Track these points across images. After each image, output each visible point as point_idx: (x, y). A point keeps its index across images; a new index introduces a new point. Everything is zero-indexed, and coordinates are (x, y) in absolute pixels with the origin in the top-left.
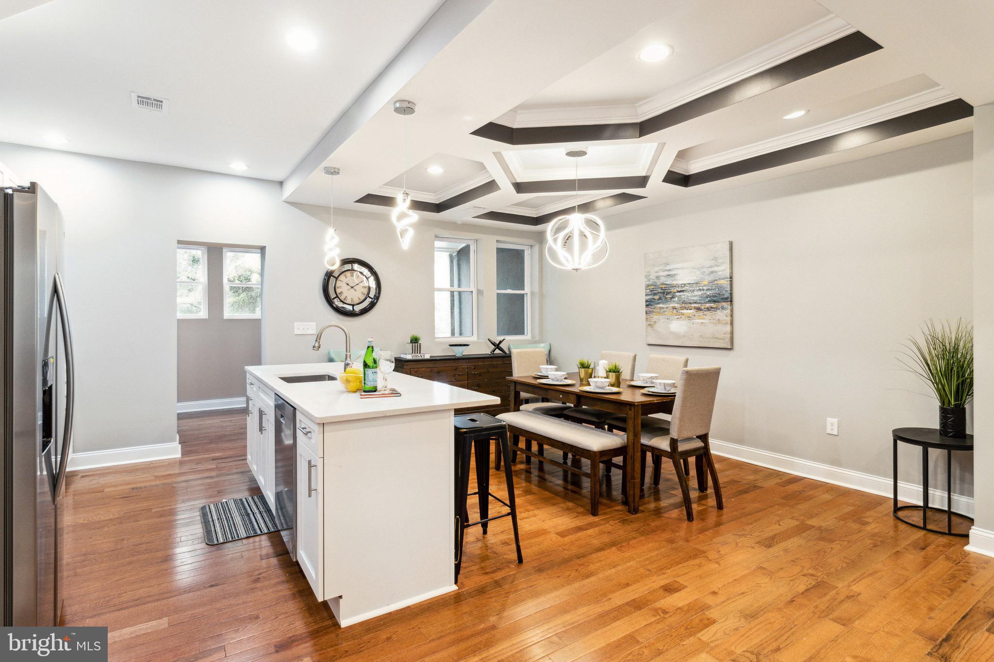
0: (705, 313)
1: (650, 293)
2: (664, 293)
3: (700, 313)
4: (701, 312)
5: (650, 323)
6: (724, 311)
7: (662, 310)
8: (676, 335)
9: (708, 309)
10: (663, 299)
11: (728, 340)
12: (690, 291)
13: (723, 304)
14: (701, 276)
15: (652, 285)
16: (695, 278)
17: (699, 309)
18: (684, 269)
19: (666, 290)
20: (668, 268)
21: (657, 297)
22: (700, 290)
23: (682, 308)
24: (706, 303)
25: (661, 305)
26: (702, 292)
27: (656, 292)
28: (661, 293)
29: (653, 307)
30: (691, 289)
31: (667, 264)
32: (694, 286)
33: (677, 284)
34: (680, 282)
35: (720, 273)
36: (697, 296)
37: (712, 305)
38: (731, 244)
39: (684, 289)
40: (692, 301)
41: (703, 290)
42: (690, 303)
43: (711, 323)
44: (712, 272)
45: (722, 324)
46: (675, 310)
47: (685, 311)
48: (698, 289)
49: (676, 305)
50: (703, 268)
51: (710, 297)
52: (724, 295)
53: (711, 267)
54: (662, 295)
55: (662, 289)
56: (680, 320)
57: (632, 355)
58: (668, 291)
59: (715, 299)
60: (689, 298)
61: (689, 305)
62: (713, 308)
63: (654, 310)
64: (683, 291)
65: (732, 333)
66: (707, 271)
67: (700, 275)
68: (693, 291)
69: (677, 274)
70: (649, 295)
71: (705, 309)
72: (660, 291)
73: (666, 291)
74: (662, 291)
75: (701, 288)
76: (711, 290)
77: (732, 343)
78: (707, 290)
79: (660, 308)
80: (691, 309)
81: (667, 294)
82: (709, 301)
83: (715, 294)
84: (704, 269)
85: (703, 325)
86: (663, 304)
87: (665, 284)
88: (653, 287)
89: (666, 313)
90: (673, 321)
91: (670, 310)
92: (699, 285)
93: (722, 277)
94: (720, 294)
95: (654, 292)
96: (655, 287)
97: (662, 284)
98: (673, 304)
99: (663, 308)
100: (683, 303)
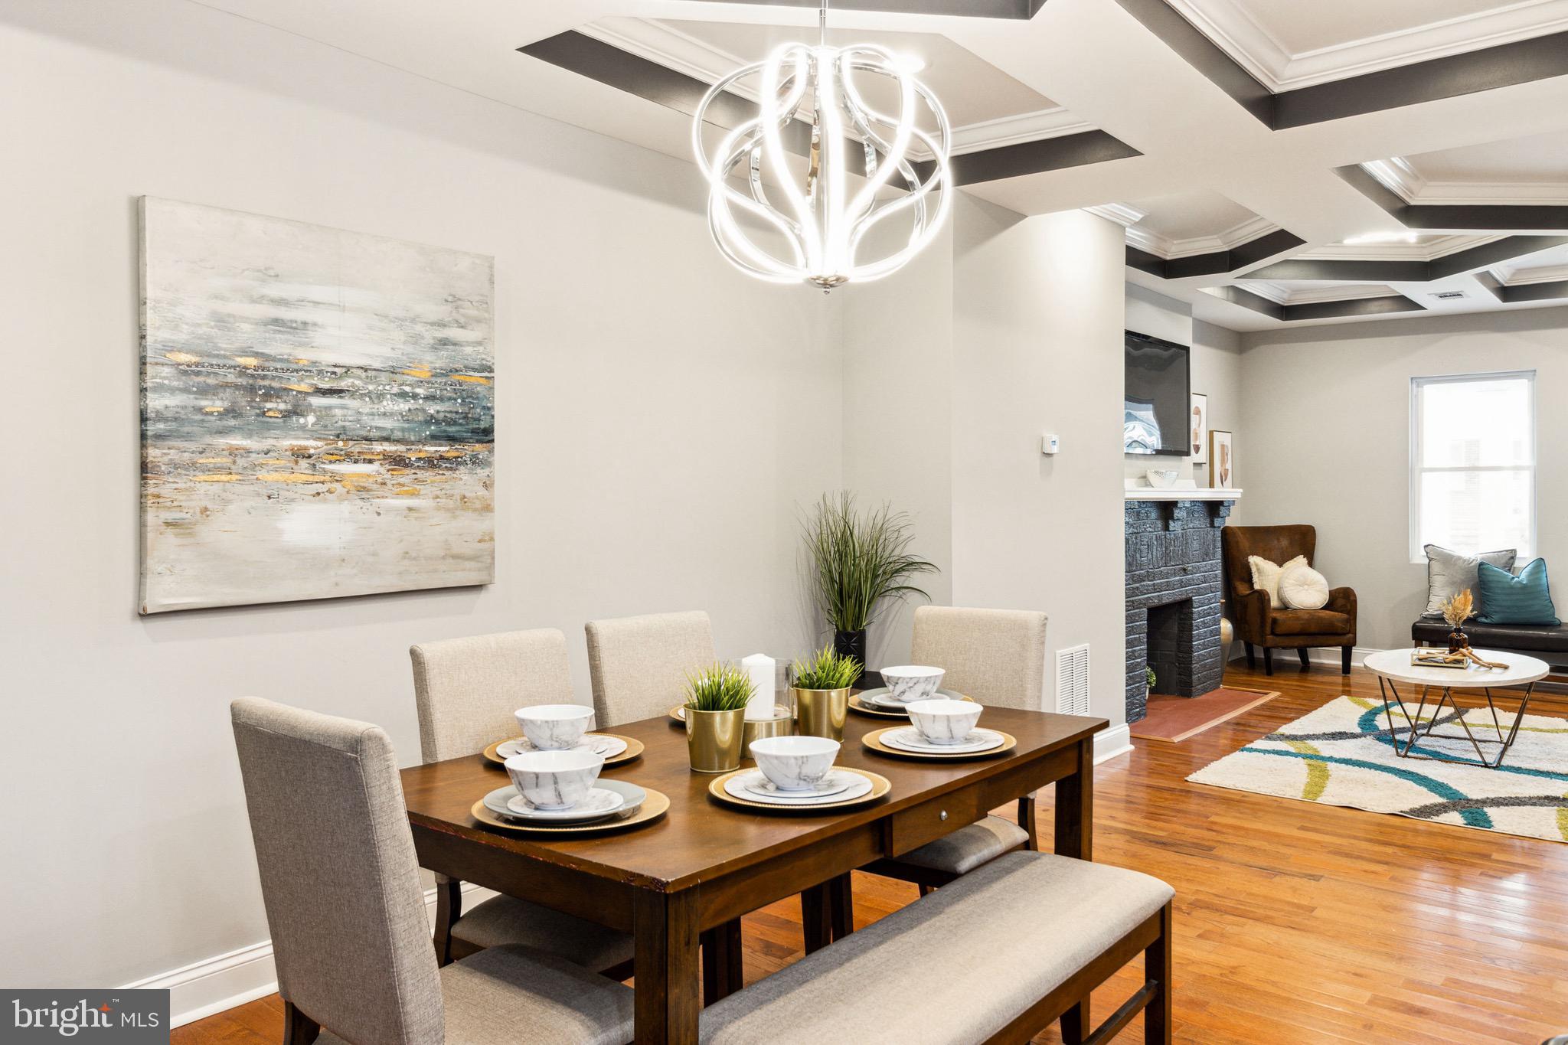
0: (421, 474)
1: (175, 384)
2: (252, 390)
3: (406, 477)
4: (408, 471)
5: (171, 516)
6: (479, 470)
8: (307, 560)
9: (431, 463)
10: (251, 414)
12: (369, 394)
13: (478, 447)
14: (410, 349)
15: (186, 349)
16: (386, 351)
17: (398, 462)
18: (343, 308)
19: (264, 377)
20: (274, 290)
21: (215, 405)
22: (403, 395)
23: (332, 457)
24: (425, 442)
25: (237, 441)
26: (411, 404)
27: (211, 381)
28: (237, 387)
29: (193, 446)
30: (371, 387)
31: (270, 276)
32: (383, 378)
33: (314, 363)
34: (328, 358)
35: (468, 350)
36: (392, 414)
37: (443, 450)
39: (343, 384)
40: (374, 434)
41: (415, 396)
42: (367, 439)
43: (438, 508)
44: (444, 342)
45: (475, 510)
46: (304, 464)
47: (347, 468)
48: (395, 390)
49: (311, 443)
50: (413, 320)
51: (438, 422)
52: (479, 420)
53: (442, 325)
54: (243, 401)
55: (242, 371)
56: (325, 501)
58: (275, 384)
59: (452, 429)
60: (364, 419)
61: (365, 446)
62: (447, 459)
63: (202, 460)
64: (342, 391)
65: (494, 536)
66: (430, 335)
67: (405, 343)
68: (380, 396)
69: (315, 324)
70: (172, 390)
71: (421, 464)
72: (231, 378)
73: (266, 383)
74: (243, 381)
75: (407, 389)
76: (442, 399)
77: (493, 566)
78: (427, 398)
79: (233, 452)
80: (370, 461)
81: (267, 397)
82: (435, 438)
83: (454, 416)
84: (419, 328)
85: (414, 514)
86: (249, 435)
87: (256, 355)
88: (194, 359)
89: (262, 474)
90: (294, 505)
91: (282, 463)
92: (397, 377)
93: (471, 364)
94: (466, 418)
95: (200, 379)
96: (206, 360)
97: (245, 352)
98: (297, 438)
99: (249, 452)
100: (338, 436)
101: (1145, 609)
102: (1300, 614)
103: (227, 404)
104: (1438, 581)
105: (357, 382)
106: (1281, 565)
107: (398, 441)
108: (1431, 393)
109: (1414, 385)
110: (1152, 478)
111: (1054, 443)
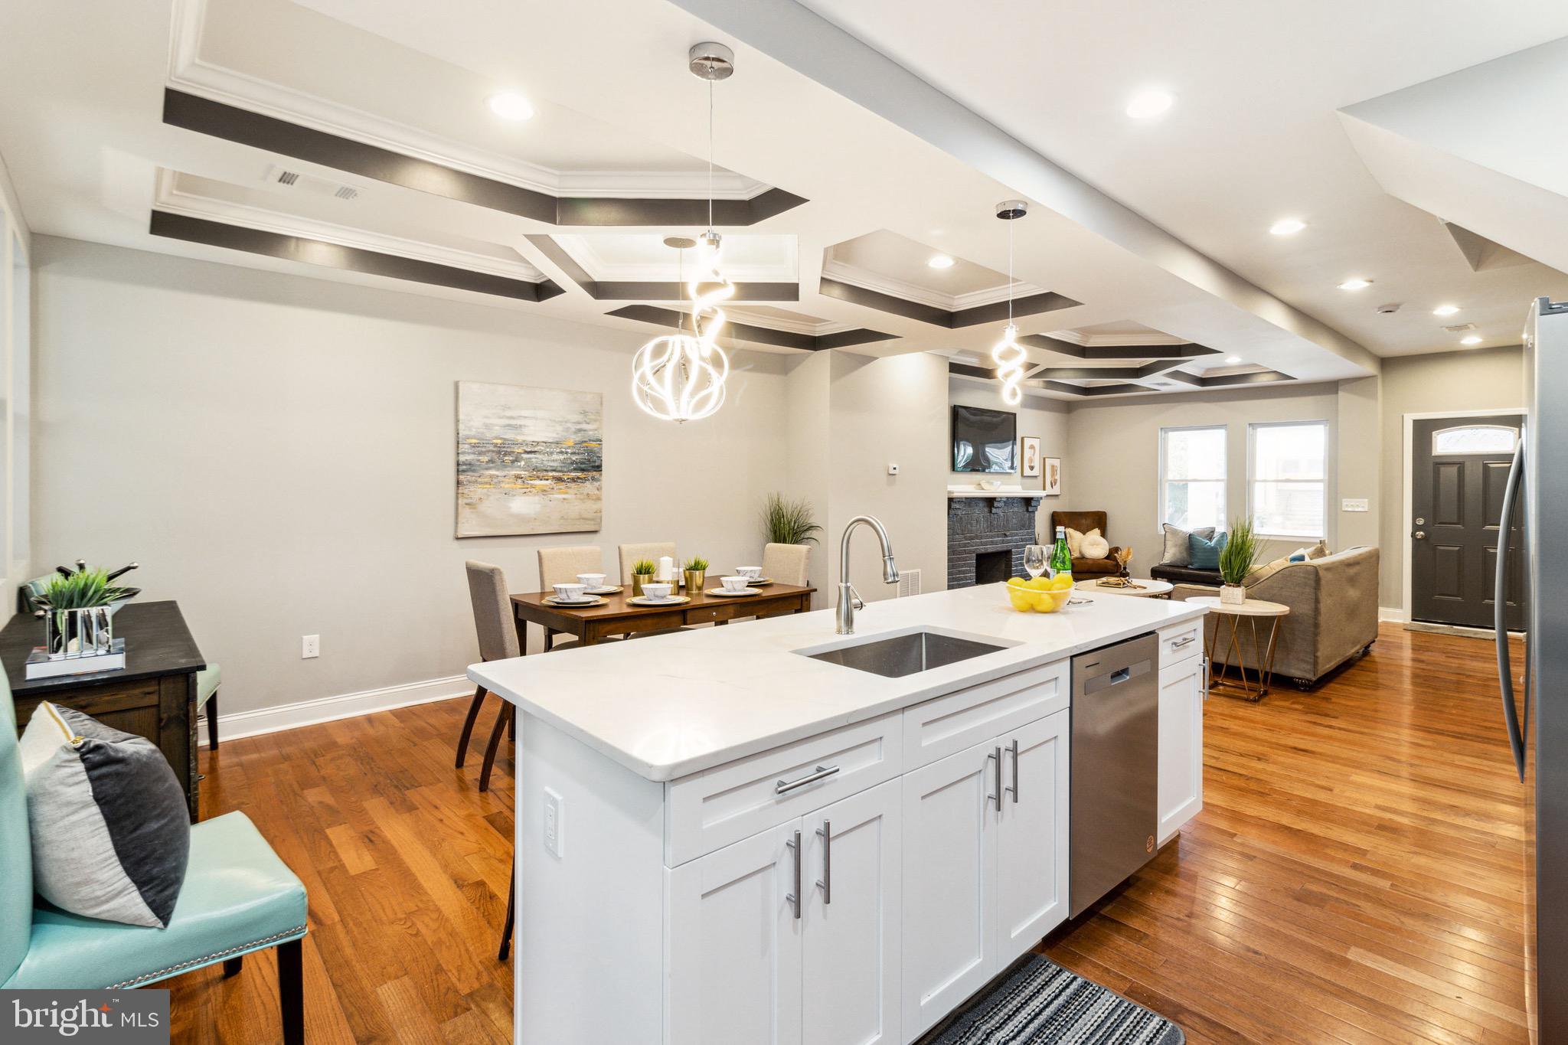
0: (569, 484)
1: (470, 451)
2: (499, 452)
3: (562, 486)
4: (563, 483)
5: (468, 501)
6: (595, 483)
7: (495, 480)
8: (521, 518)
9: (574, 480)
10: (499, 462)
11: (599, 520)
12: (547, 452)
13: (595, 473)
14: (565, 434)
15: (474, 437)
16: (554, 435)
17: (559, 480)
18: (536, 418)
19: (504, 447)
20: (508, 413)
21: (485, 458)
22: (562, 452)
23: (532, 478)
24: (571, 471)
25: (493, 472)
26: (565, 456)
27: (484, 449)
28: (493, 451)
29: (476, 474)
30: (548, 450)
31: (506, 407)
32: (553, 446)
33: (524, 441)
34: (530, 439)
35: (591, 433)
36: (556, 460)
37: (579, 474)
38: (602, 396)
39: (536, 449)
40: (549, 468)
41: (567, 453)
42: (546, 471)
43: (576, 499)
44: (580, 430)
45: (593, 499)
46: (520, 481)
47: (537, 482)
48: (558, 450)
49: (523, 472)
50: (566, 422)
51: (577, 463)
52: (595, 462)
53: (579, 423)
54: (495, 457)
55: (496, 445)
56: (528, 495)
58: (509, 450)
59: (583, 466)
60: (545, 462)
61: (545, 473)
62: (581, 479)
63: (479, 480)
64: (536, 452)
66: (573, 428)
67: (563, 431)
68: (552, 453)
69: (525, 426)
70: (469, 453)
71: (569, 480)
72: (491, 448)
73: (505, 449)
74: (496, 449)
75: (563, 450)
76: (578, 454)
78: (572, 454)
79: (491, 476)
80: (547, 480)
81: (505, 455)
82: (575, 469)
83: (584, 460)
84: (569, 425)
85: (566, 501)
86: (498, 470)
87: (501, 439)
88: (477, 441)
89: (503, 485)
90: (515, 498)
91: (511, 480)
92: (560, 446)
93: (592, 439)
94: (589, 461)
95: (479, 449)
96: (481, 442)
97: (496, 438)
98: (517, 471)
99: (498, 476)
100: (534, 470)
101: (974, 555)
102: (1088, 561)
103: (489, 458)
104: (1169, 544)
105: (542, 448)
106: (1084, 534)
107: (559, 471)
108: (1174, 437)
109: (1163, 433)
110: (984, 485)
111: (895, 469)
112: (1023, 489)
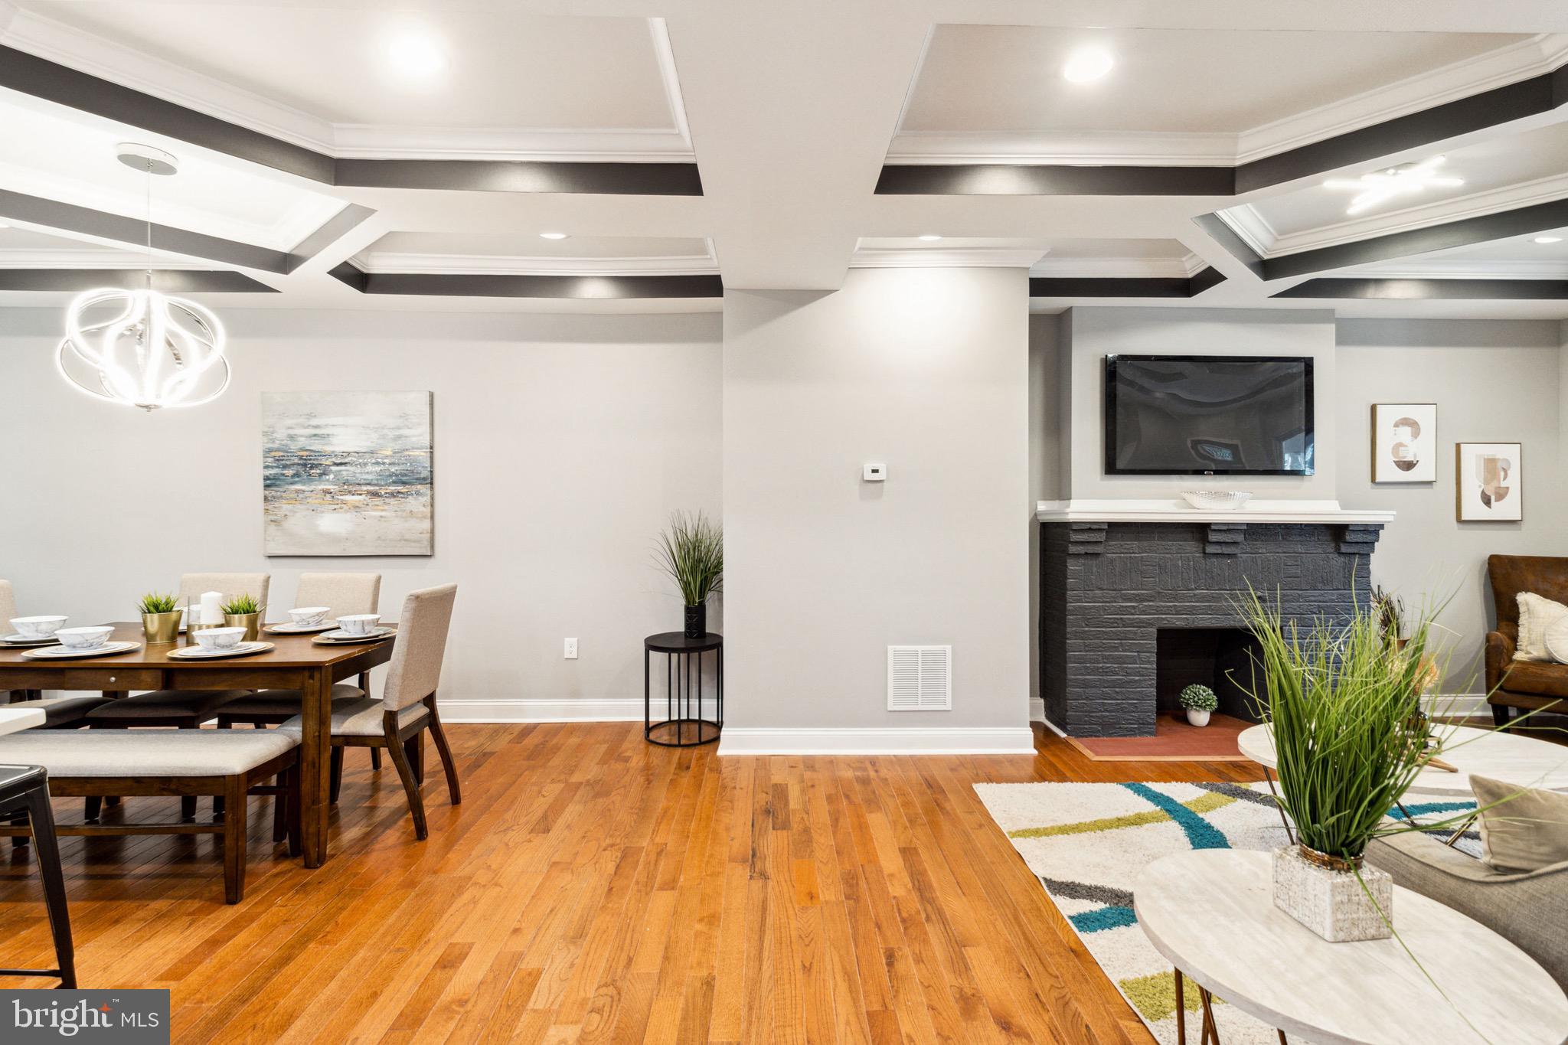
0: (387, 500)
1: (274, 464)
2: (305, 465)
3: (377, 501)
4: (380, 498)
5: (273, 518)
6: (420, 498)
7: (301, 496)
8: (334, 539)
9: (393, 495)
10: (304, 475)
11: (426, 543)
12: (360, 464)
13: (419, 487)
14: (380, 441)
15: (278, 450)
16: (369, 444)
17: (375, 494)
19: (310, 460)
20: (314, 422)
21: (289, 472)
22: (377, 463)
23: (342, 492)
24: (389, 485)
25: (299, 487)
26: (382, 467)
27: (288, 463)
28: (298, 464)
29: (281, 490)
30: (361, 461)
31: (311, 416)
32: (367, 456)
33: (333, 452)
34: (338, 449)
35: (414, 439)
36: (371, 473)
37: (400, 488)
38: (432, 395)
39: (346, 460)
40: (362, 482)
41: (384, 464)
42: (359, 484)
43: (397, 517)
44: (399, 437)
45: (417, 518)
46: (328, 496)
47: (348, 498)
48: (374, 461)
49: (332, 487)
50: (382, 428)
51: (396, 475)
52: (420, 473)
53: (399, 428)
54: (301, 470)
55: (301, 458)
56: (338, 512)
57: (262, 576)
58: (315, 462)
59: (404, 479)
60: (358, 475)
61: (358, 487)
62: (402, 493)
63: (284, 495)
64: (346, 463)
65: (432, 532)
66: (391, 434)
67: (378, 439)
68: (365, 464)
69: (333, 435)
70: (272, 467)
71: (387, 495)
72: (296, 461)
73: (311, 462)
74: (301, 462)
75: (380, 460)
76: (399, 464)
77: (432, 547)
78: (390, 464)
79: (297, 491)
80: (361, 495)
81: (312, 468)
82: (394, 482)
83: (405, 472)
84: (385, 431)
85: (383, 519)
86: (304, 484)
87: (307, 450)
88: (282, 454)
89: (309, 500)
90: (323, 514)
91: (318, 496)
92: (375, 456)
93: (416, 446)
94: (413, 472)
95: (284, 462)
96: (286, 454)
97: (302, 450)
98: (325, 485)
99: (304, 491)
100: (344, 483)
101: (1152, 630)
103: (295, 472)
105: (355, 459)
107: (375, 485)
110: (1197, 499)
111: (875, 471)
112: (1342, 509)
